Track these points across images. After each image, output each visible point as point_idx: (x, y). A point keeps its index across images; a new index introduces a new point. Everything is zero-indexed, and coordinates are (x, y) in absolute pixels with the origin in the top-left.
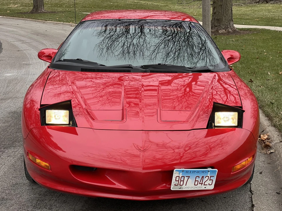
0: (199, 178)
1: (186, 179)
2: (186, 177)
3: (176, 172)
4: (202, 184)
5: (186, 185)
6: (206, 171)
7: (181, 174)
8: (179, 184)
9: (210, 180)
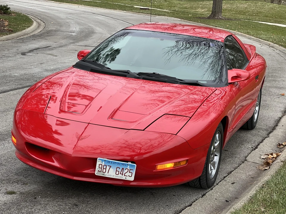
0: (119, 169)
1: (108, 168)
2: (108, 166)
3: (99, 160)
4: (122, 174)
5: (108, 173)
6: (126, 164)
7: (103, 162)
8: (102, 171)
9: (130, 172)
